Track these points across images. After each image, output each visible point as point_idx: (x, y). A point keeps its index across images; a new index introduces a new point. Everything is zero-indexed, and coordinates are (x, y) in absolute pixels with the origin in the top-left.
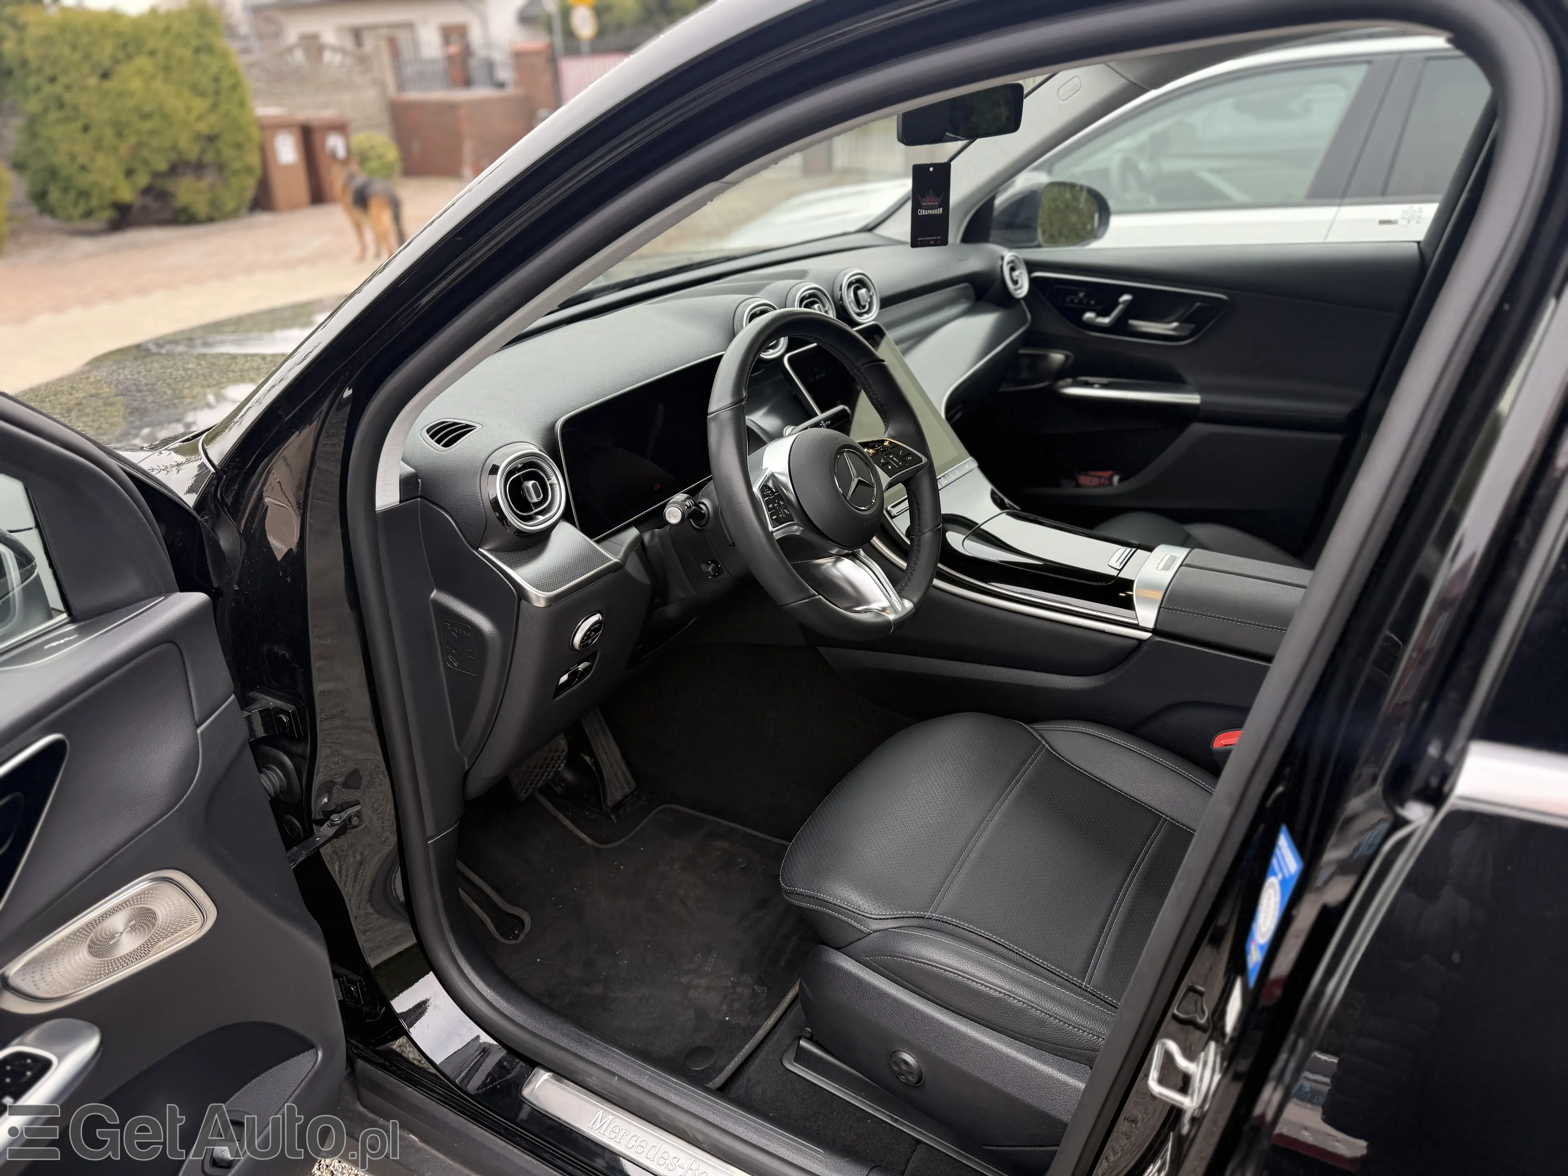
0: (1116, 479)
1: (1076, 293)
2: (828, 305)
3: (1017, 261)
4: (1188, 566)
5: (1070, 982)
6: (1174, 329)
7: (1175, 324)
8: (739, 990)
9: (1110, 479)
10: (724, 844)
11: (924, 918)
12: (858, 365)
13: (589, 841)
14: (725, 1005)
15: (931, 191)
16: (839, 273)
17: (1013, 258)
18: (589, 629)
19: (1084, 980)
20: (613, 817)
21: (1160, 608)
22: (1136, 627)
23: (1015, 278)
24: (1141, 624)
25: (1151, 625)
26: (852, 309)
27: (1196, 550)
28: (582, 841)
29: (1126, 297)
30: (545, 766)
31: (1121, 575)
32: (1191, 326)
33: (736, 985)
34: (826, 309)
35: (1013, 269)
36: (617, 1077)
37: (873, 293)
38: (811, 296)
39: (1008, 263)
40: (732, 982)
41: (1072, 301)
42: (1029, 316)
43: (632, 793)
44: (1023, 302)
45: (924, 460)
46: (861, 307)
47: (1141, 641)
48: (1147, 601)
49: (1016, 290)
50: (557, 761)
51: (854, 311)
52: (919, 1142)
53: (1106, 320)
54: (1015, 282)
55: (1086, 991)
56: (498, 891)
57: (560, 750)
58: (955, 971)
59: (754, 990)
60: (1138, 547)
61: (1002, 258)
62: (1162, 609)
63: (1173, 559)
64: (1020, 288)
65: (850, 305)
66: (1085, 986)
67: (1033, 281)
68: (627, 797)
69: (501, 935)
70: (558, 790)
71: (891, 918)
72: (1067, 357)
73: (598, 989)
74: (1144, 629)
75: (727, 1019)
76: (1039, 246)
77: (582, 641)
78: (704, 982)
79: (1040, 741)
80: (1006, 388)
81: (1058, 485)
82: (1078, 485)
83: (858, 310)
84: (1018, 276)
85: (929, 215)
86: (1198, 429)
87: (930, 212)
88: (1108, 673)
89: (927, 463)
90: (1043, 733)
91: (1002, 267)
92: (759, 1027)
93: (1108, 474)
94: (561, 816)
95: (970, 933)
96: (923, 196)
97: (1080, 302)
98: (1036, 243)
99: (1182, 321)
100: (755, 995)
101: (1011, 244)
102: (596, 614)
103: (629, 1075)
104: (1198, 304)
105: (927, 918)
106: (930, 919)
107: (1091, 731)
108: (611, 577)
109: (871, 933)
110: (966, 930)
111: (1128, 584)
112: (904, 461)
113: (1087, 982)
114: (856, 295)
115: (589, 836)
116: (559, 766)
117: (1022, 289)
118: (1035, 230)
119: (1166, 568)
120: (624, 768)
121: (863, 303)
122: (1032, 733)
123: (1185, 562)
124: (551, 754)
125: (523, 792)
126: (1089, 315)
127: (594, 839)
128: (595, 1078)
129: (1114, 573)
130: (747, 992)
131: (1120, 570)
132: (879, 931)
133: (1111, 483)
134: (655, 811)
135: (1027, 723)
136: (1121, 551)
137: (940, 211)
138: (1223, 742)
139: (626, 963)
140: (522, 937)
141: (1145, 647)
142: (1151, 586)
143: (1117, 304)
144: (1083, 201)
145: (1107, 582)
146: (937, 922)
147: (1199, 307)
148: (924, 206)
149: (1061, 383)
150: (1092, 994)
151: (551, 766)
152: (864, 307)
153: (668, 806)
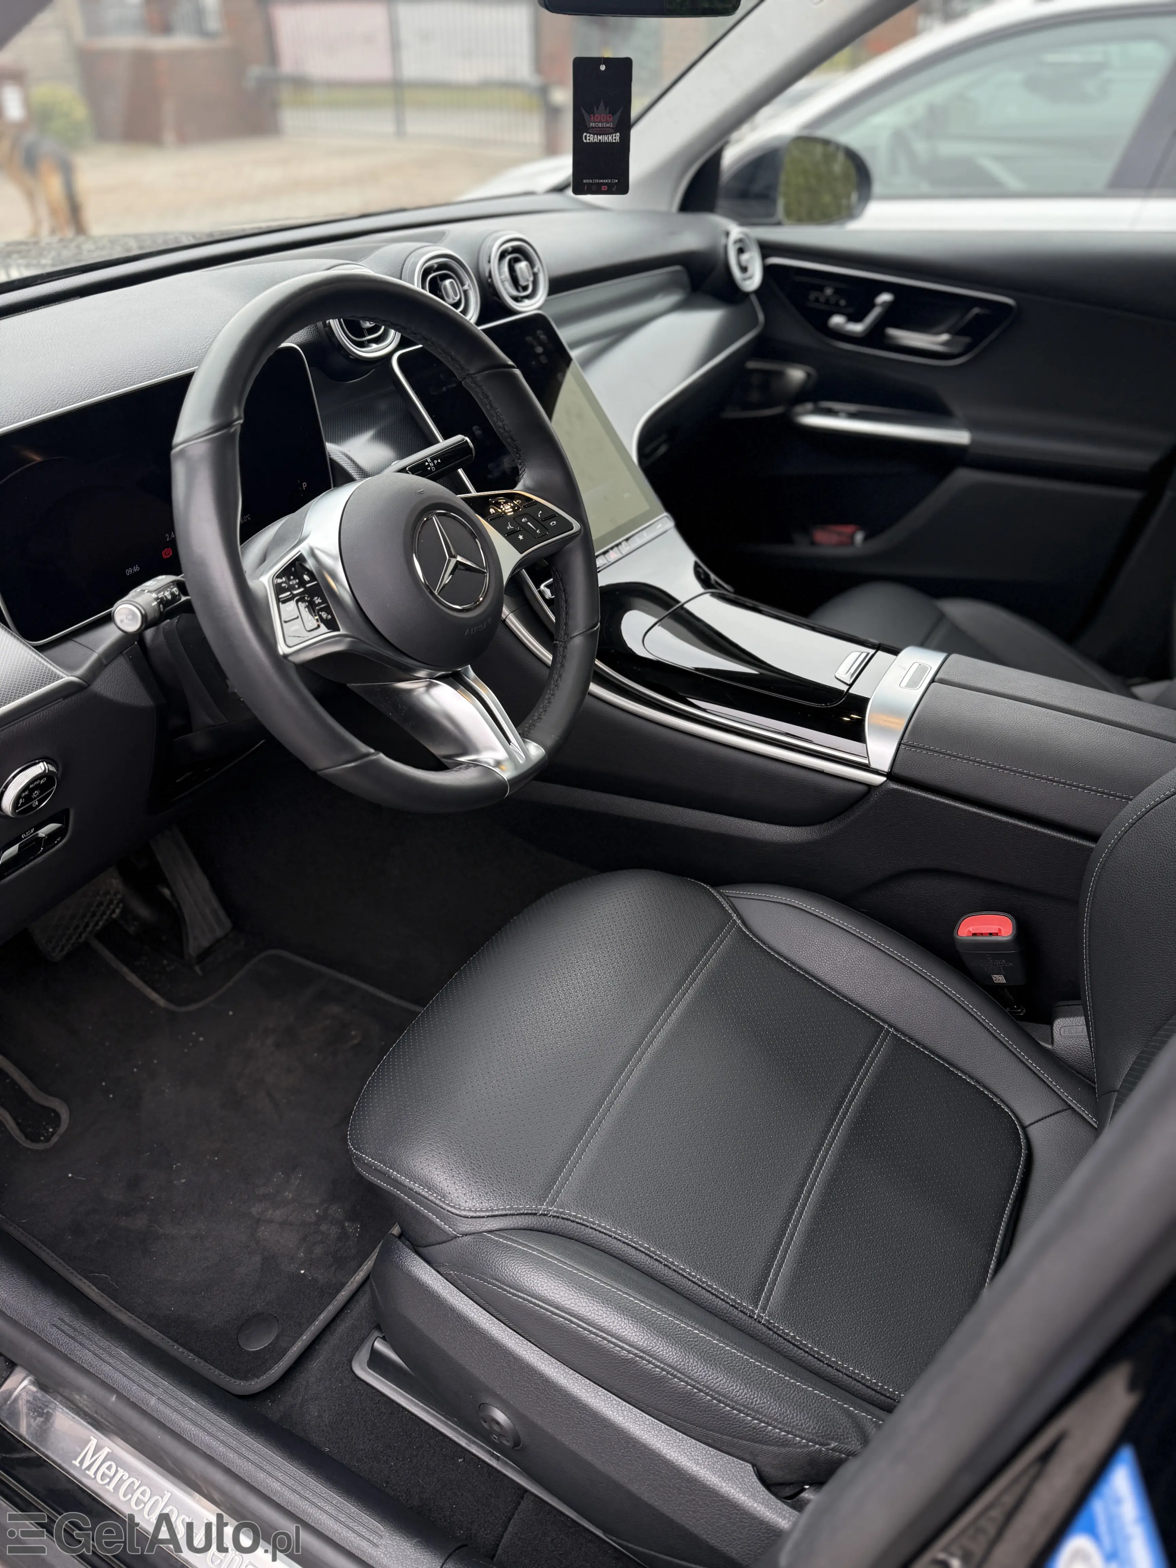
0: (859, 537)
1: (821, 289)
2: (468, 282)
3: (747, 241)
4: (942, 681)
5: (737, 1308)
6: (945, 344)
7: (945, 337)
8: (324, 1227)
9: (852, 537)
10: (336, 1009)
11: (535, 1214)
12: (472, 372)
13: (162, 1002)
14: (302, 1249)
15: (602, 104)
16: (485, 239)
17: (740, 236)
18: (26, 788)
19: (757, 1305)
20: (197, 969)
21: (900, 744)
22: (866, 768)
23: (744, 264)
24: (874, 765)
25: (885, 767)
26: (506, 290)
27: (954, 657)
28: (152, 1004)
29: (885, 297)
30: (89, 915)
31: (851, 691)
32: (966, 340)
33: (321, 1219)
34: (466, 287)
35: (741, 251)
36: (115, 1396)
37: (539, 269)
38: (441, 267)
39: (736, 242)
40: (317, 1215)
41: (817, 300)
42: (761, 317)
43: (226, 936)
44: (754, 299)
45: (576, 526)
46: (520, 288)
47: (870, 787)
48: (884, 731)
49: (745, 279)
50: (108, 906)
51: (508, 294)
52: (526, 1491)
53: (857, 328)
54: (744, 269)
55: (759, 1322)
56: (31, 1076)
57: (112, 892)
58: (567, 1316)
59: (343, 1227)
60: (878, 647)
61: (727, 234)
62: (902, 747)
63: (923, 669)
64: (750, 278)
65: (504, 285)
66: (759, 1316)
67: (769, 271)
68: (218, 941)
69: (27, 1136)
70: (132, 930)
71: (488, 1217)
72: (809, 375)
73: (140, 1222)
74: (876, 772)
75: (302, 1272)
76: (779, 224)
77: (16, 804)
78: (279, 1214)
79: (730, 914)
80: (732, 413)
81: (789, 541)
82: (813, 543)
83: (515, 293)
84: (747, 261)
85: (600, 143)
86: (964, 476)
87: (600, 137)
88: (824, 825)
89: (580, 531)
90: (736, 902)
91: (726, 247)
92: (343, 1285)
93: (848, 529)
94: (125, 970)
95: (601, 1234)
96: (590, 112)
97: (827, 302)
98: (774, 220)
99: (957, 332)
100: (343, 1236)
101: (743, 220)
102: (39, 763)
103: (135, 1391)
104: (976, 310)
105: (541, 1214)
106: (545, 1215)
107: (796, 903)
108: (59, 705)
109: (459, 1237)
110: (596, 1230)
111: (860, 704)
112: (545, 528)
113: (761, 1308)
114: (512, 270)
115: (162, 995)
116: (113, 912)
117: (752, 281)
118: (774, 202)
119: (913, 684)
120: (215, 903)
121: (523, 283)
122: (720, 902)
123: (938, 676)
124: (98, 898)
125: (57, 950)
126: (837, 320)
127: (169, 1000)
128: (85, 1397)
129: (844, 688)
130: (334, 1231)
131: (851, 685)
132: (470, 1234)
133: (852, 542)
134: (255, 960)
135: (713, 885)
136: (855, 653)
137: (616, 138)
138: (972, 929)
139: (184, 1183)
140: (55, 1139)
141: (874, 797)
142: (891, 710)
143: (873, 305)
144: (839, 165)
145: (831, 702)
146: (555, 1219)
147: (977, 315)
148: (592, 128)
149: (799, 409)
150: (768, 1327)
151: (99, 914)
152: (525, 288)
153: (273, 952)
